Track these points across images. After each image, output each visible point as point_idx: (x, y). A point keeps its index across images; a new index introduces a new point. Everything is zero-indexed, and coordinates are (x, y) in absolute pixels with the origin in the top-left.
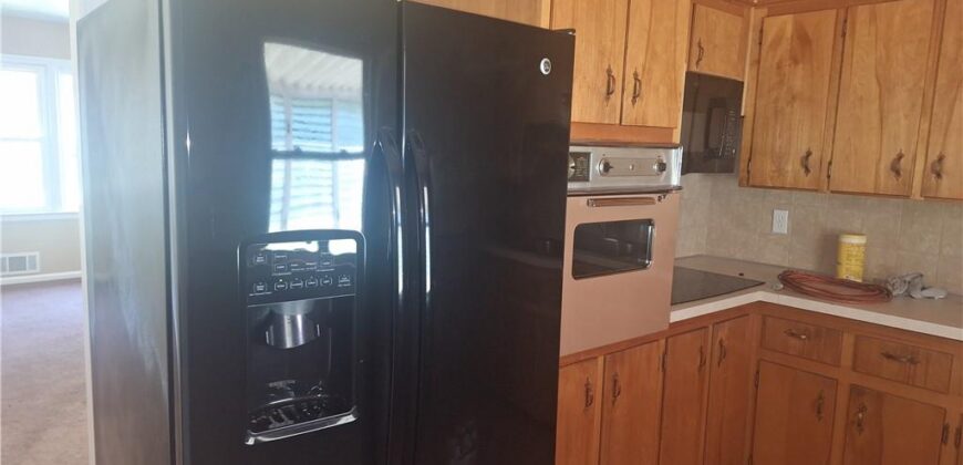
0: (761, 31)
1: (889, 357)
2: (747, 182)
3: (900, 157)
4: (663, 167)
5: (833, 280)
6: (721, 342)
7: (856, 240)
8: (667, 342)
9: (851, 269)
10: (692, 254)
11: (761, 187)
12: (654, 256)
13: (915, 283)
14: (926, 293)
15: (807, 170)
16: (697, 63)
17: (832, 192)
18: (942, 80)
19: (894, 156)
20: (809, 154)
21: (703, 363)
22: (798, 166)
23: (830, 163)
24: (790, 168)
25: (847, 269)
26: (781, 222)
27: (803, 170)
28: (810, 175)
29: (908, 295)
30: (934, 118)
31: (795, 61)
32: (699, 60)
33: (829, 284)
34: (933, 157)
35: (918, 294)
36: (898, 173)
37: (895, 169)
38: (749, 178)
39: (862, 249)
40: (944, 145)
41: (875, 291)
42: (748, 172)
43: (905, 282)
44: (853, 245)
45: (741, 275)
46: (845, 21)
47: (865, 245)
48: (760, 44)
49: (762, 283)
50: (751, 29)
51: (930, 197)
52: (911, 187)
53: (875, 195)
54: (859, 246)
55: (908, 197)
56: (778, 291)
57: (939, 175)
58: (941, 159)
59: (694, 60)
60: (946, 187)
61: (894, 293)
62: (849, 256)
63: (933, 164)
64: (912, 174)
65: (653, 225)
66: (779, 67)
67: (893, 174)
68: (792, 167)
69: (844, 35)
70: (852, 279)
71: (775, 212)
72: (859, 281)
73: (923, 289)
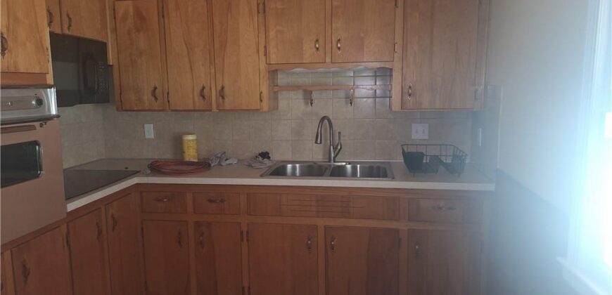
0: (114, 10)
1: (211, 201)
2: (121, 108)
3: (204, 88)
4: (40, 102)
5: (182, 162)
6: (112, 216)
7: (191, 137)
8: (68, 225)
9: (191, 155)
10: (95, 159)
11: (130, 111)
12: (44, 167)
13: (222, 157)
14: (228, 162)
15: (156, 99)
16: (69, 28)
17: (172, 111)
18: (216, 46)
19: (201, 88)
20: (155, 88)
21: (100, 232)
22: (150, 95)
23: (168, 94)
24: (145, 98)
25: (189, 155)
26: (150, 131)
27: (153, 99)
28: (158, 101)
29: (220, 164)
30: (216, 66)
31: (138, 31)
32: (70, 26)
33: (180, 165)
34: (219, 88)
35: (224, 163)
36: (204, 97)
37: (202, 96)
38: (122, 105)
39: (195, 142)
40: (223, 80)
41: (203, 166)
42: (121, 102)
43: (218, 157)
44: (189, 140)
45: (127, 168)
46: (163, 8)
47: (196, 140)
48: (115, 18)
49: (138, 172)
50: (107, 7)
51: (221, 110)
52: (211, 104)
53: (194, 110)
54: (193, 140)
55: (210, 110)
56: (147, 175)
57: (223, 98)
58: (223, 88)
59: (66, 27)
60: (228, 103)
61: (212, 165)
62: (188, 147)
63: (220, 92)
64: (211, 96)
65: (39, 145)
66: (129, 33)
67: (201, 98)
68: (147, 97)
69: (163, 16)
70: (192, 160)
71: (145, 125)
72: (196, 161)
73: (227, 159)
